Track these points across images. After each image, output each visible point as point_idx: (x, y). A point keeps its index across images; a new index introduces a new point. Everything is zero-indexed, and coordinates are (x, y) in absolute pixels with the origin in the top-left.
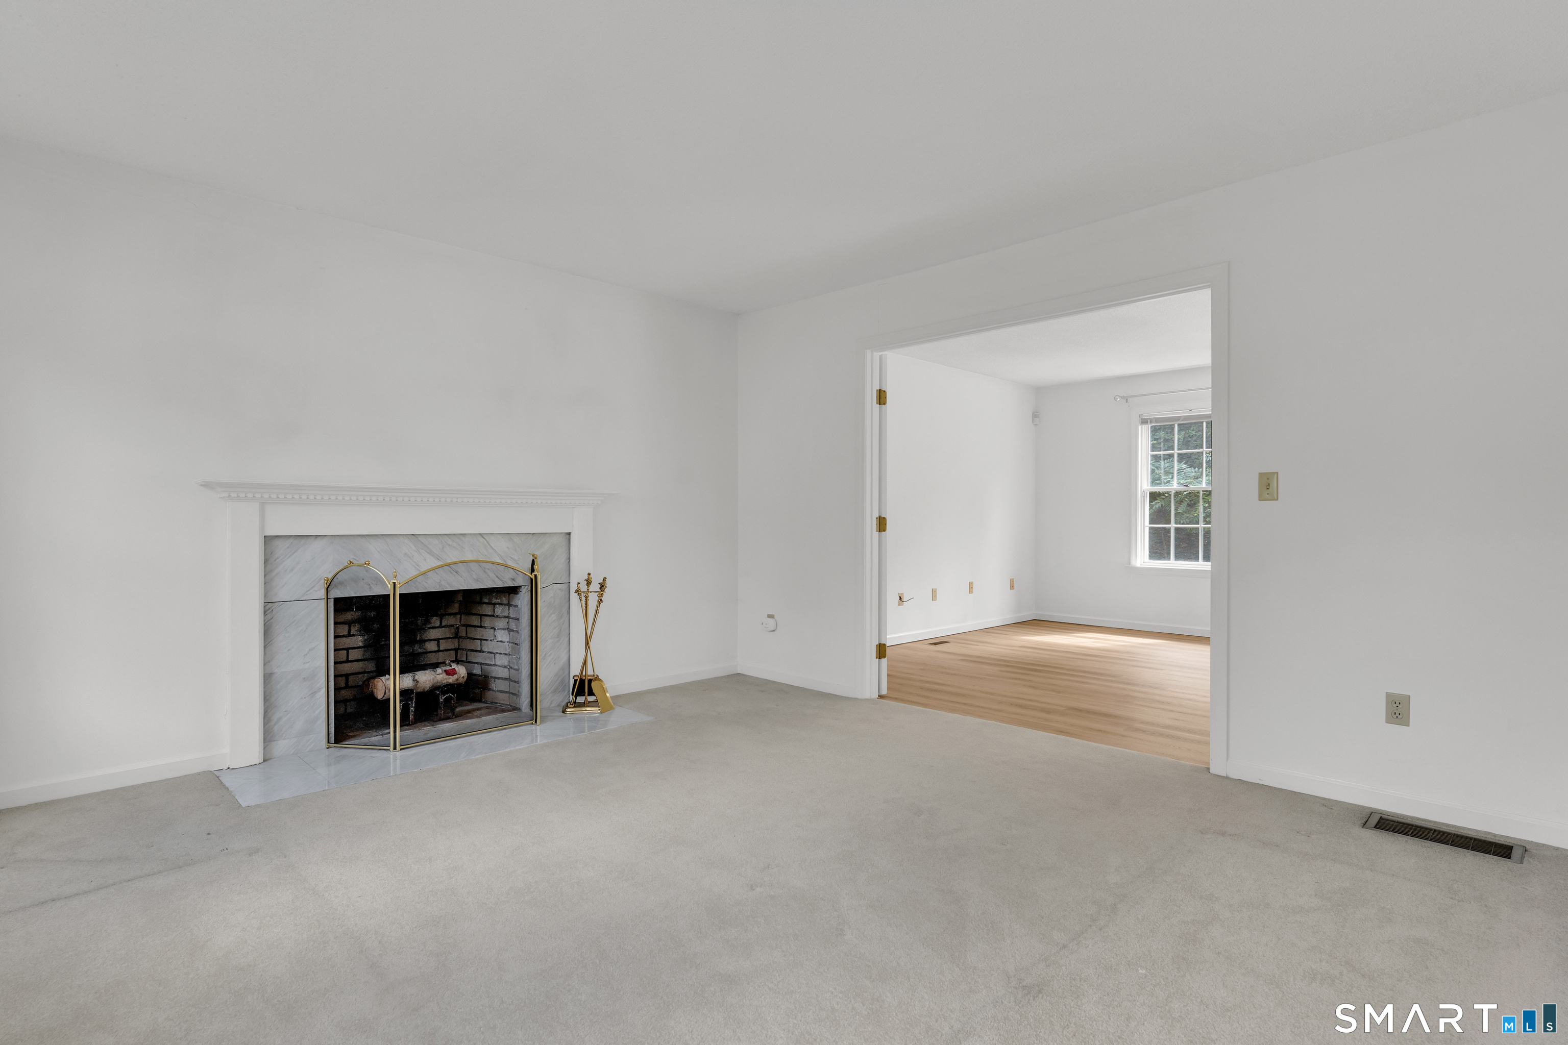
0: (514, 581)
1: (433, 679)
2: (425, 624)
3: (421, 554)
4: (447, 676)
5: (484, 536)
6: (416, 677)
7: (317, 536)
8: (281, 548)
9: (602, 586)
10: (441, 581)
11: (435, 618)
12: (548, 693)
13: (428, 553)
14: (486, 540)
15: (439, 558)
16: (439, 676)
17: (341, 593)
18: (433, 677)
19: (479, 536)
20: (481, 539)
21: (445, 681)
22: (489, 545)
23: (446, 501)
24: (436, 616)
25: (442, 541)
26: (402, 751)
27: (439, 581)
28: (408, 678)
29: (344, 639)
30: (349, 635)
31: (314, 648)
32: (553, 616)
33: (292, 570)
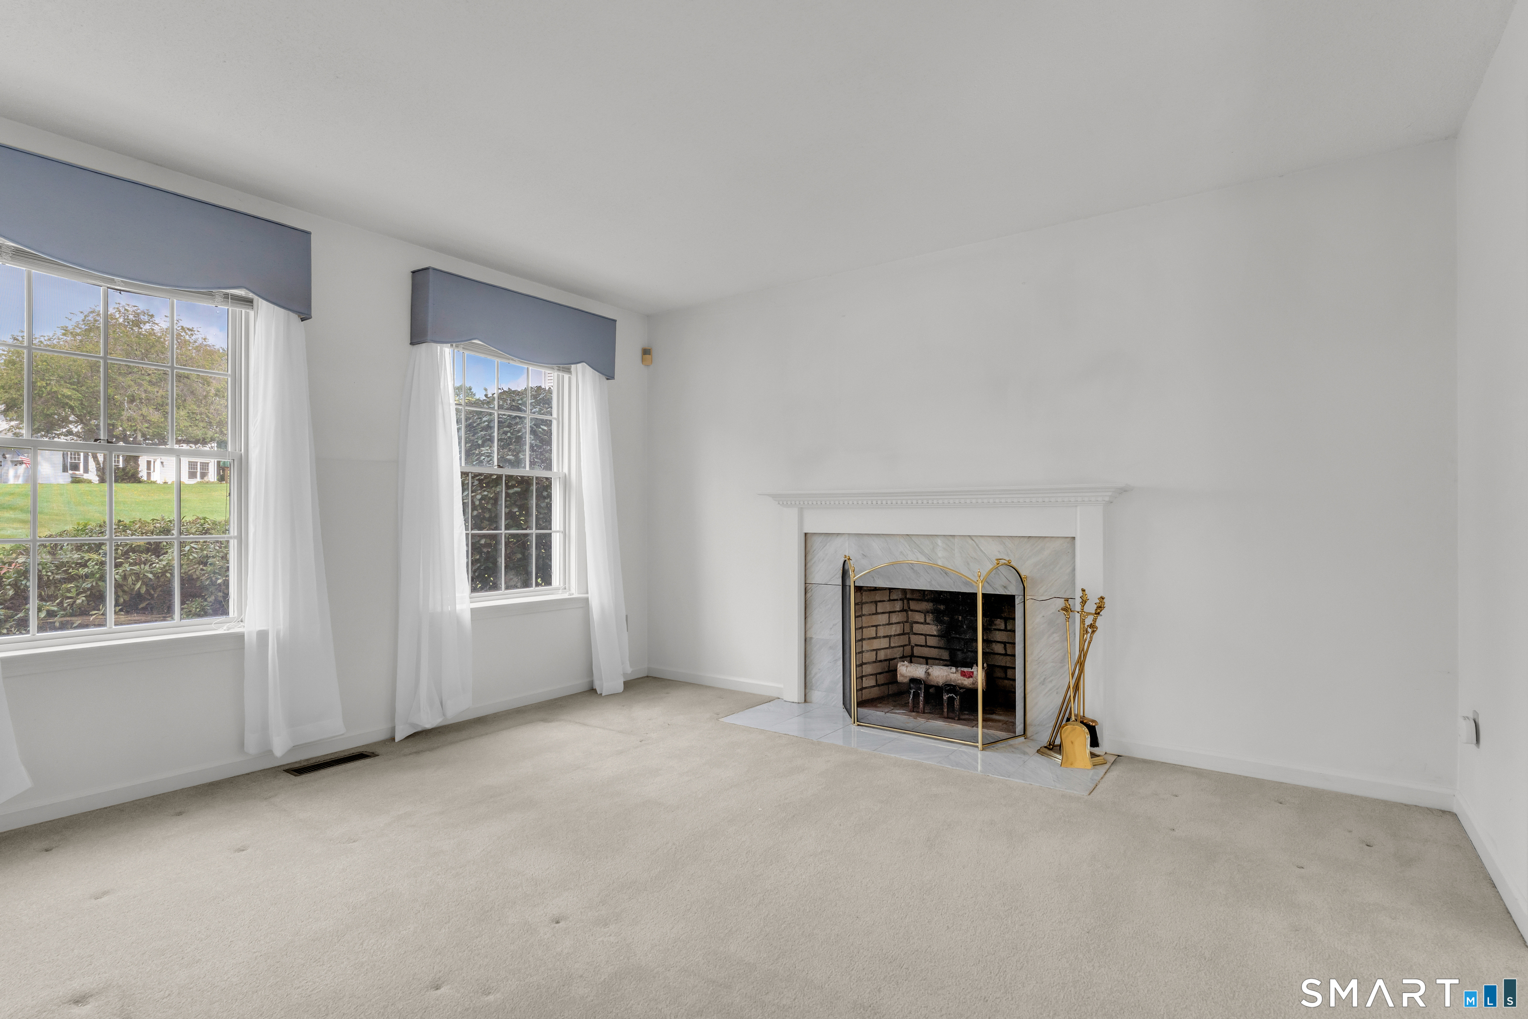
0: (1006, 589)
1: (946, 676)
3: (914, 554)
4: (962, 677)
5: (974, 538)
6: (930, 671)
7: (838, 534)
8: (816, 543)
9: (1100, 608)
10: (931, 580)
11: (999, 620)
13: (920, 553)
14: (975, 542)
15: (930, 559)
16: (953, 675)
17: (863, 583)
18: (946, 674)
19: (968, 538)
20: (970, 542)
21: (960, 682)
22: (979, 547)
25: (932, 542)
27: (929, 580)
28: (922, 669)
29: (922, 625)
30: (925, 623)
31: (836, 624)
32: (1055, 635)
33: (823, 560)
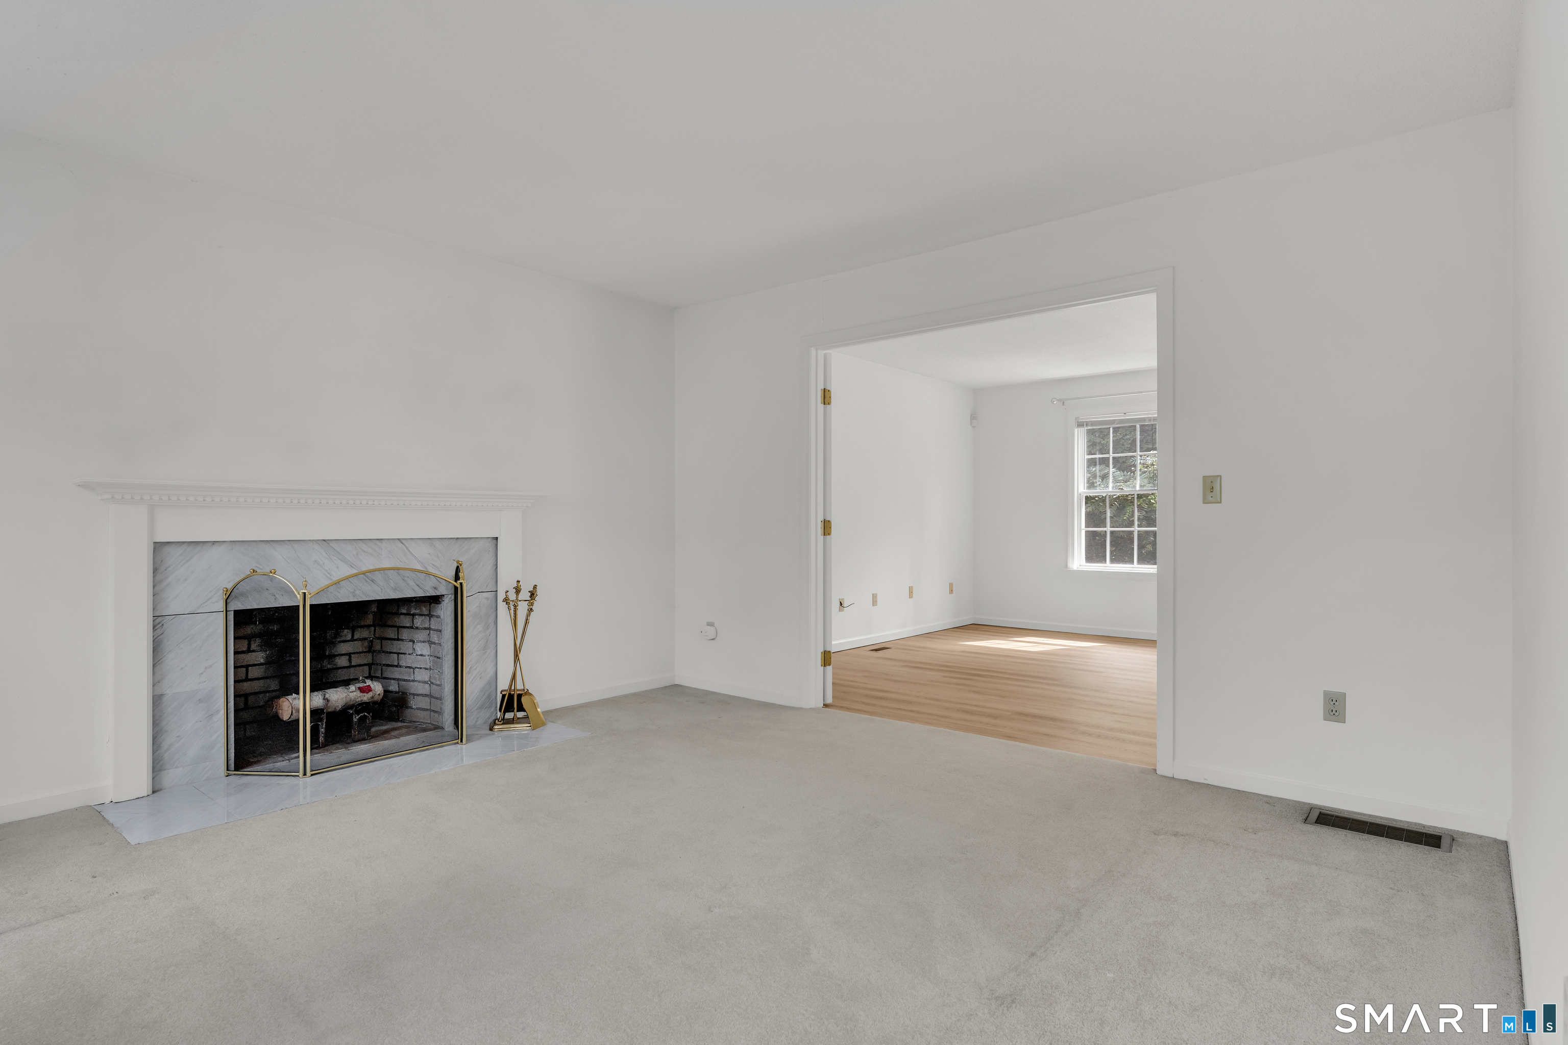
0: (436, 589)
1: (346, 697)
2: (335, 637)
3: (333, 562)
4: (361, 694)
5: (404, 541)
6: (327, 696)
7: (214, 542)
8: (172, 556)
9: (533, 594)
10: (355, 590)
12: (473, 710)
13: (341, 560)
14: (405, 545)
15: (353, 566)
16: (352, 694)
17: (243, 604)
18: (345, 695)
19: (398, 541)
20: (400, 545)
21: (359, 699)
22: (409, 551)
23: (361, 503)
24: (347, 628)
25: (356, 547)
26: (312, 777)
27: (352, 591)
28: (318, 697)
29: (245, 655)
30: (251, 650)
31: (211, 666)
32: (479, 626)
33: (186, 579)
